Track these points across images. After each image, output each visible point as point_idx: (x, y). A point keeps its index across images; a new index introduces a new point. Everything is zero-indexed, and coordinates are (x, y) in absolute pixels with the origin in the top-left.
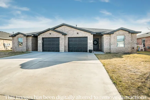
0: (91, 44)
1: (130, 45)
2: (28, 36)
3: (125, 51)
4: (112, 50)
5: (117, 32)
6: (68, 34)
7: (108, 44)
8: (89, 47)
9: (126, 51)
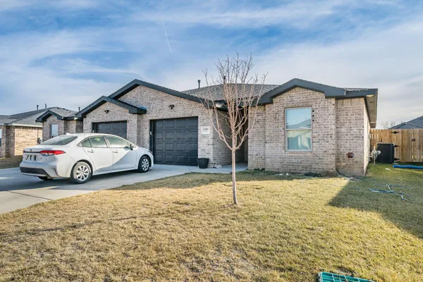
0: (206, 140)
1: (331, 142)
2: (67, 120)
3: (314, 166)
4: (268, 160)
5: (285, 98)
6: (148, 110)
7: (261, 139)
8: (203, 148)
9: (317, 168)
